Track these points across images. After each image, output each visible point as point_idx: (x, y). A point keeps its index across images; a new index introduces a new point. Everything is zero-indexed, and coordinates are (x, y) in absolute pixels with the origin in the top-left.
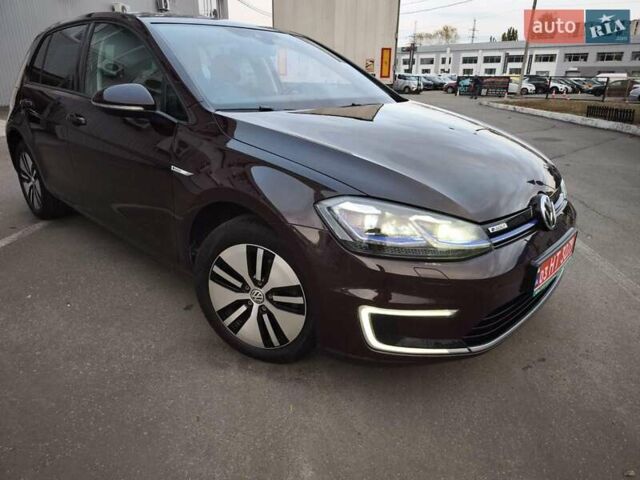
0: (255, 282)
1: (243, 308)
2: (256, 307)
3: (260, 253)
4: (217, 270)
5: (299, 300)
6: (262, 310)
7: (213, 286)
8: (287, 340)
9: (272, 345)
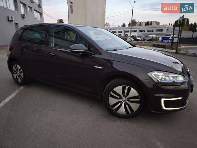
0: (124, 96)
1: (120, 104)
2: (123, 103)
3: (127, 88)
4: (112, 94)
5: (138, 100)
6: (126, 104)
7: (110, 98)
8: (133, 111)
9: (129, 113)
